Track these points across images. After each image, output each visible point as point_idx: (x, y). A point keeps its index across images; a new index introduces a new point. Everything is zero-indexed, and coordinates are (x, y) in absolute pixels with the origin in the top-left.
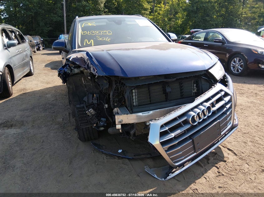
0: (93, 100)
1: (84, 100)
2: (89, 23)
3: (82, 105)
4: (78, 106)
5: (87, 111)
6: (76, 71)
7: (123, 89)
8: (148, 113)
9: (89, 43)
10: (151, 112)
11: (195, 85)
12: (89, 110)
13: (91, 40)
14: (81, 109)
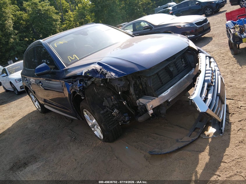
0: (112, 102)
1: (103, 105)
2: (60, 42)
3: (105, 110)
4: (102, 112)
5: (113, 112)
6: (89, 83)
7: (141, 81)
8: (167, 92)
9: (74, 58)
10: (169, 90)
11: (183, 60)
12: (115, 111)
13: (74, 55)
14: (105, 113)
